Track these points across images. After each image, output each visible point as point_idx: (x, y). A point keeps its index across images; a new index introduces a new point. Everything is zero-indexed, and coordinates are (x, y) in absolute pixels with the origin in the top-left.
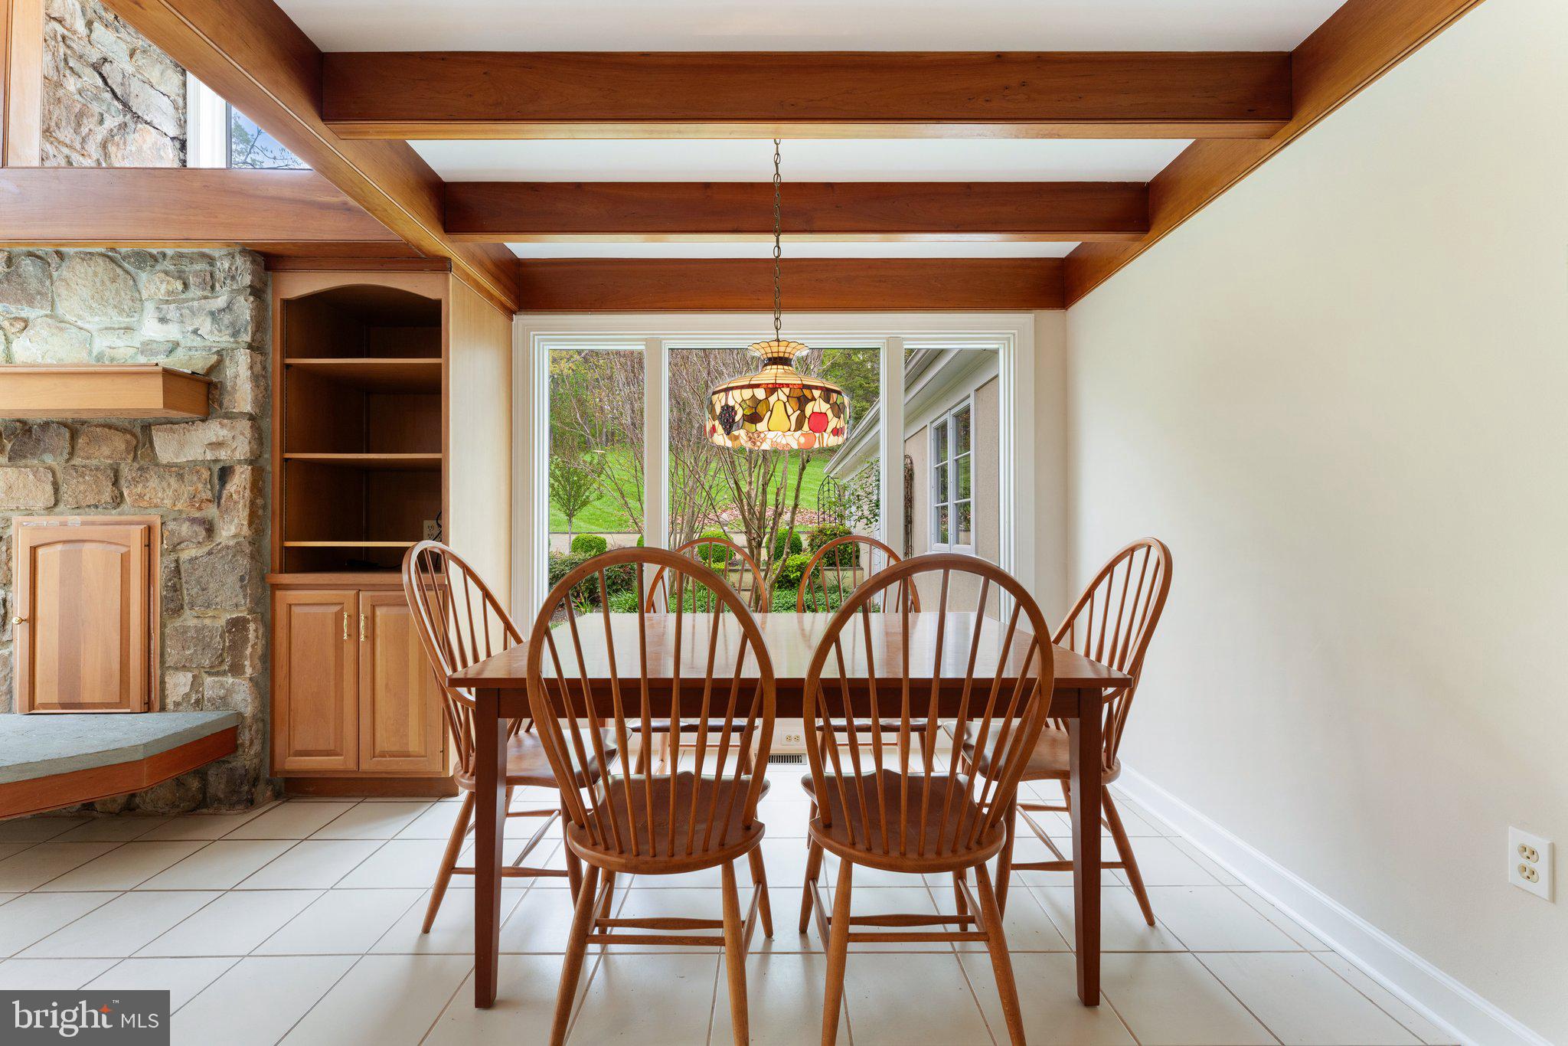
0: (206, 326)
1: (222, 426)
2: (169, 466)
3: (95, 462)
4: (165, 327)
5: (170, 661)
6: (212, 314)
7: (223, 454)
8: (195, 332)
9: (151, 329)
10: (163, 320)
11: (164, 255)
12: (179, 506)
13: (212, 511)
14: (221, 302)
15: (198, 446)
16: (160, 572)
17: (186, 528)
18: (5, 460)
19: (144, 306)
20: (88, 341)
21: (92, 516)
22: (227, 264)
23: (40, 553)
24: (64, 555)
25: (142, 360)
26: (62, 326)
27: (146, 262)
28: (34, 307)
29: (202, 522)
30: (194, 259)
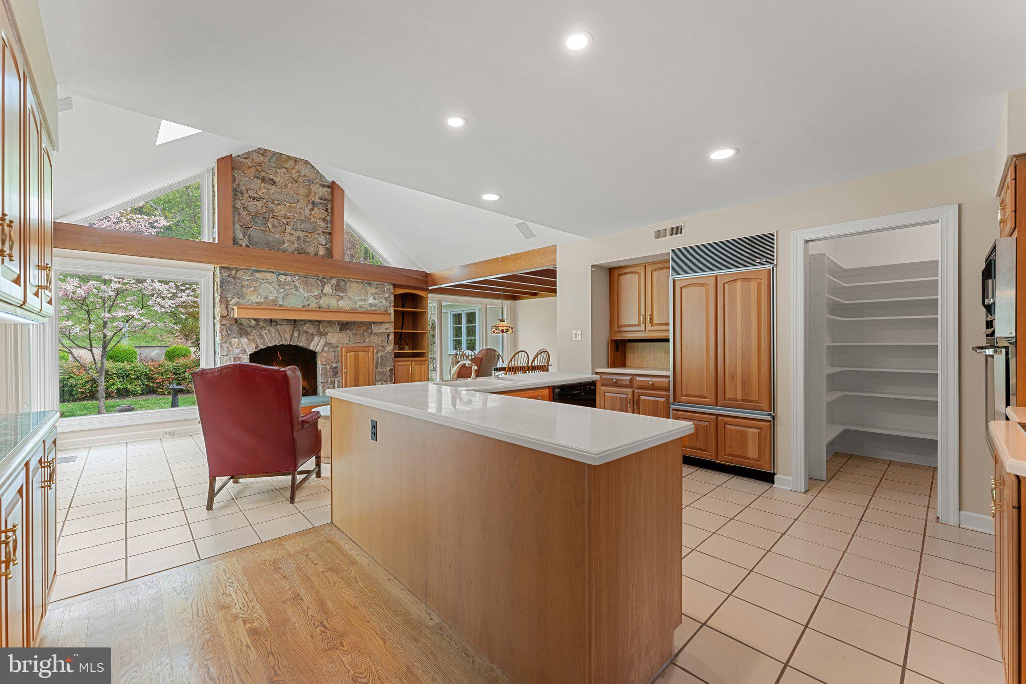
0: (384, 301)
1: (389, 324)
2: (375, 333)
3: (359, 332)
4: (375, 301)
6: (385, 298)
7: (388, 331)
8: (381, 302)
9: (371, 300)
10: (375, 299)
11: (374, 283)
12: (379, 343)
13: (385, 344)
14: (387, 295)
15: (383, 329)
16: (375, 358)
17: (380, 348)
18: (339, 331)
19: (369, 295)
20: (356, 302)
21: (359, 345)
22: (388, 287)
23: (348, 354)
24: (355, 355)
25: (369, 308)
26: (350, 299)
27: (370, 284)
28: (343, 293)
29: (383, 346)
30: (380, 285)
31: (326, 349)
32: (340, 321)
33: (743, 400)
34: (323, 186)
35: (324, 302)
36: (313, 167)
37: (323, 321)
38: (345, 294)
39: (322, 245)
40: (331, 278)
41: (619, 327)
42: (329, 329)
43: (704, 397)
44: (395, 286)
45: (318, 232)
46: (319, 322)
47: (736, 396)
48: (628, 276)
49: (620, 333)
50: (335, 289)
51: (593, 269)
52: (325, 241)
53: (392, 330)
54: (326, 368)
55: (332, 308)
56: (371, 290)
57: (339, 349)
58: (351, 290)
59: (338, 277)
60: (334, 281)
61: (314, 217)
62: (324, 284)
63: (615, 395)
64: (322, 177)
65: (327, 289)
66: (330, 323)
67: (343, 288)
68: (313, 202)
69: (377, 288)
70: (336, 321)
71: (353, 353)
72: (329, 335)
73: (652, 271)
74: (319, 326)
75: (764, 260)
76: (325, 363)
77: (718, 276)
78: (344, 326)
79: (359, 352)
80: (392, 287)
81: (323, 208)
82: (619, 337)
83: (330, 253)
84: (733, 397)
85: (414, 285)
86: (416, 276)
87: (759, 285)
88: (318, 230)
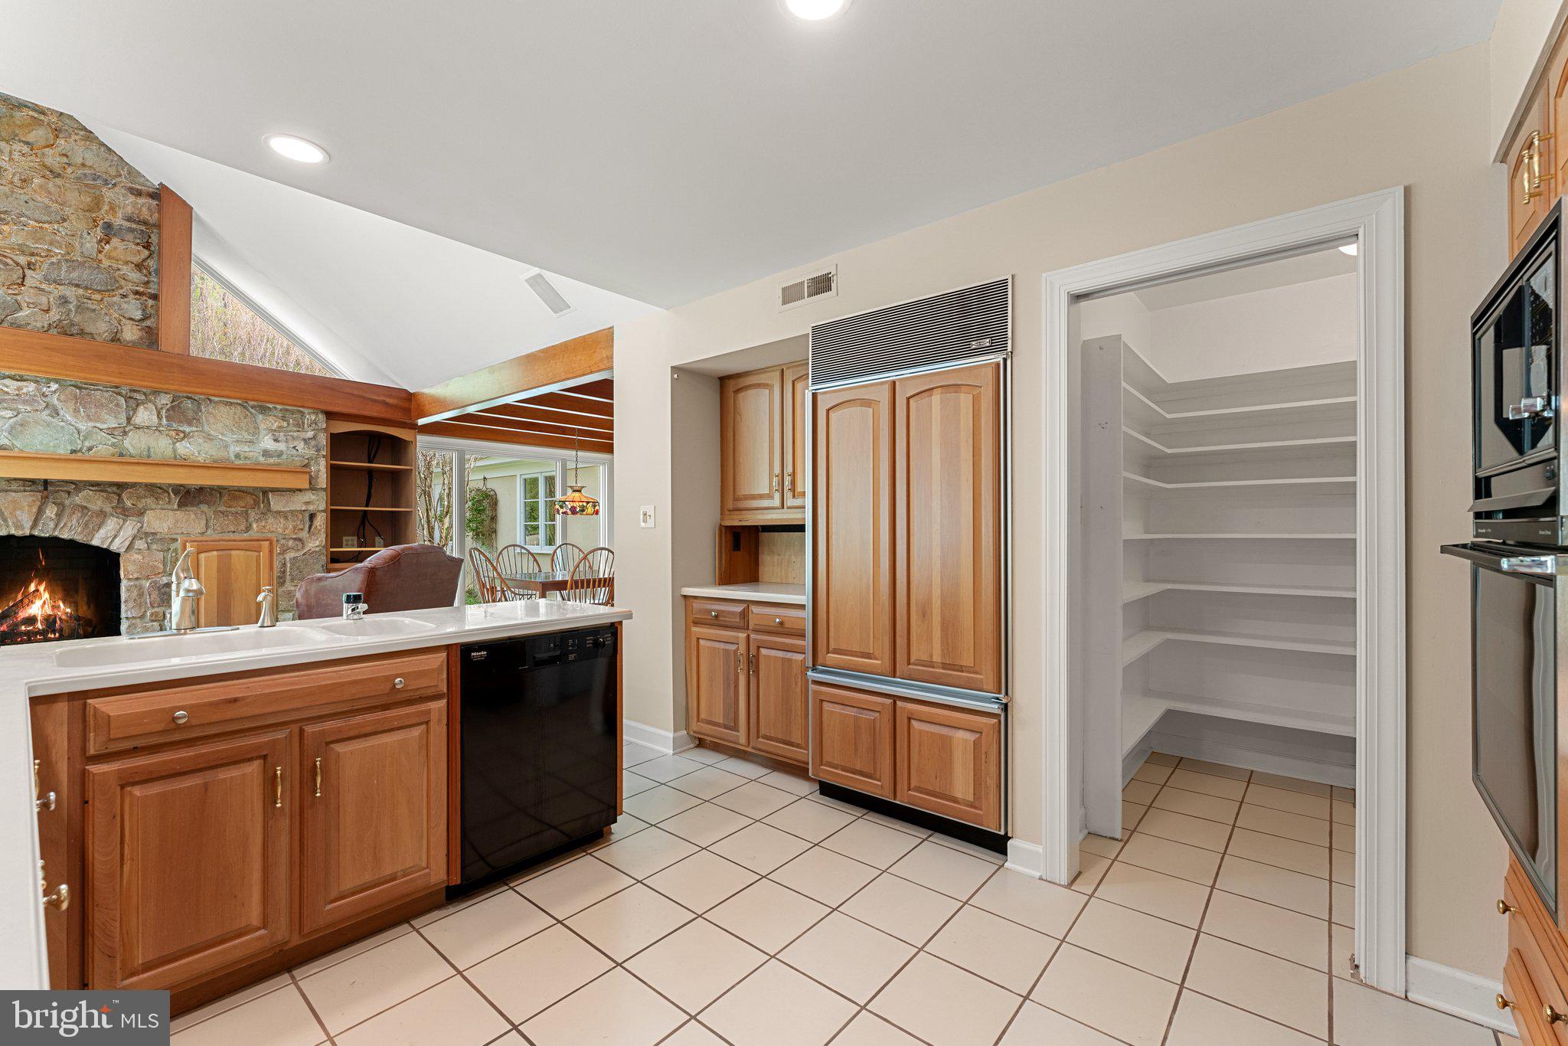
0: (301, 446)
1: (313, 494)
2: (278, 512)
3: (235, 510)
4: (277, 444)
5: (281, 608)
6: (304, 440)
7: (311, 508)
8: (294, 447)
10: (276, 440)
11: (275, 408)
12: (287, 532)
13: (304, 535)
14: (310, 434)
15: (298, 503)
16: (277, 565)
17: (291, 543)
18: (176, 507)
19: (263, 432)
20: (226, 447)
21: (232, 536)
22: (313, 418)
23: (202, 556)
24: (219, 556)
25: (262, 459)
26: (209, 438)
27: (264, 410)
28: (190, 424)
29: (300, 540)
30: (293, 413)
31: (140, 544)
32: (181, 486)
33: (945, 666)
34: (138, 193)
35: (133, 443)
36: (110, 150)
37: (134, 485)
38: (194, 429)
39: (131, 319)
40: (156, 392)
41: (736, 499)
42: (150, 501)
43: (868, 656)
44: (330, 415)
45: (121, 291)
46: (121, 486)
47: (931, 656)
48: (752, 392)
49: (738, 512)
50: (166, 417)
51: (676, 376)
52: (140, 312)
53: (322, 506)
54: (141, 588)
55: (156, 456)
56: (266, 422)
57: (178, 545)
58: (212, 420)
59: (176, 390)
60: (165, 400)
61: (110, 258)
62: (133, 404)
63: (717, 645)
64: (132, 172)
65: (145, 415)
66: (153, 489)
67: (190, 414)
68: (108, 226)
69: (283, 418)
70: (170, 485)
71: (215, 553)
72: (149, 516)
73: (793, 382)
74: (119, 496)
75: (987, 342)
76: (136, 575)
77: (897, 383)
78: (188, 496)
79: (234, 553)
80: (321, 417)
81: (138, 241)
82: (735, 521)
83: (151, 337)
84: (925, 657)
85: (375, 414)
86: (382, 398)
87: (976, 401)
88: (121, 287)
